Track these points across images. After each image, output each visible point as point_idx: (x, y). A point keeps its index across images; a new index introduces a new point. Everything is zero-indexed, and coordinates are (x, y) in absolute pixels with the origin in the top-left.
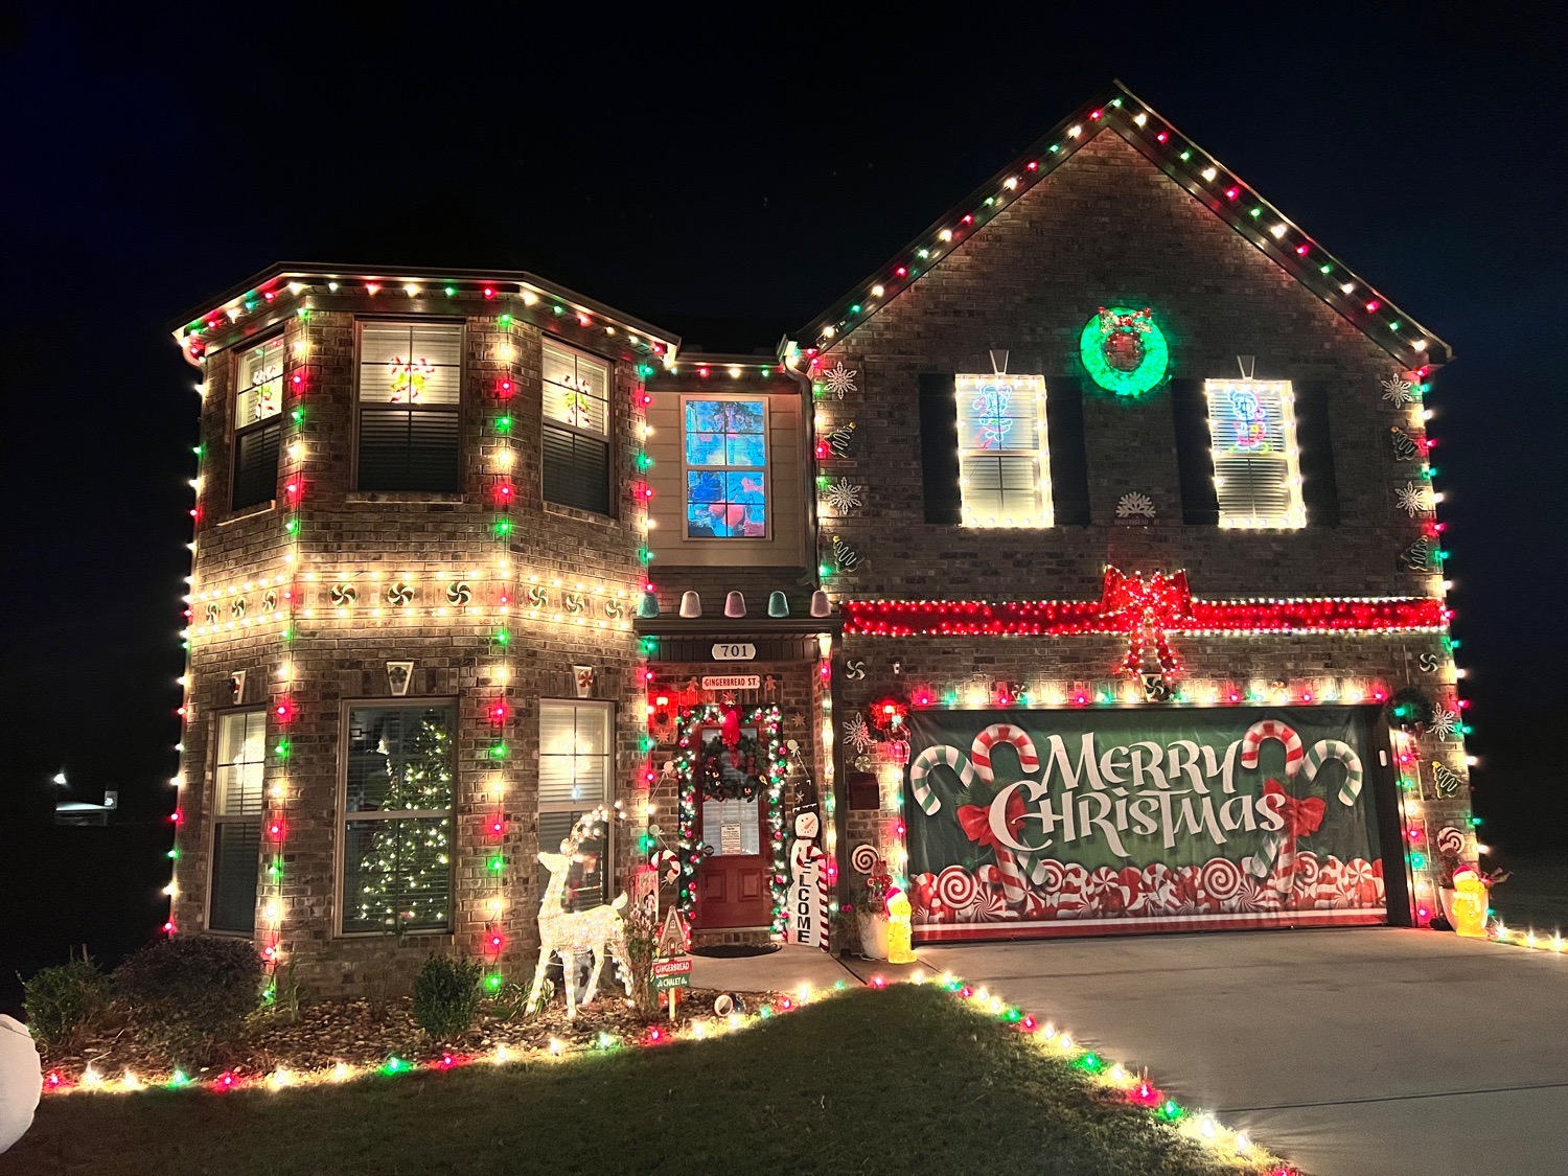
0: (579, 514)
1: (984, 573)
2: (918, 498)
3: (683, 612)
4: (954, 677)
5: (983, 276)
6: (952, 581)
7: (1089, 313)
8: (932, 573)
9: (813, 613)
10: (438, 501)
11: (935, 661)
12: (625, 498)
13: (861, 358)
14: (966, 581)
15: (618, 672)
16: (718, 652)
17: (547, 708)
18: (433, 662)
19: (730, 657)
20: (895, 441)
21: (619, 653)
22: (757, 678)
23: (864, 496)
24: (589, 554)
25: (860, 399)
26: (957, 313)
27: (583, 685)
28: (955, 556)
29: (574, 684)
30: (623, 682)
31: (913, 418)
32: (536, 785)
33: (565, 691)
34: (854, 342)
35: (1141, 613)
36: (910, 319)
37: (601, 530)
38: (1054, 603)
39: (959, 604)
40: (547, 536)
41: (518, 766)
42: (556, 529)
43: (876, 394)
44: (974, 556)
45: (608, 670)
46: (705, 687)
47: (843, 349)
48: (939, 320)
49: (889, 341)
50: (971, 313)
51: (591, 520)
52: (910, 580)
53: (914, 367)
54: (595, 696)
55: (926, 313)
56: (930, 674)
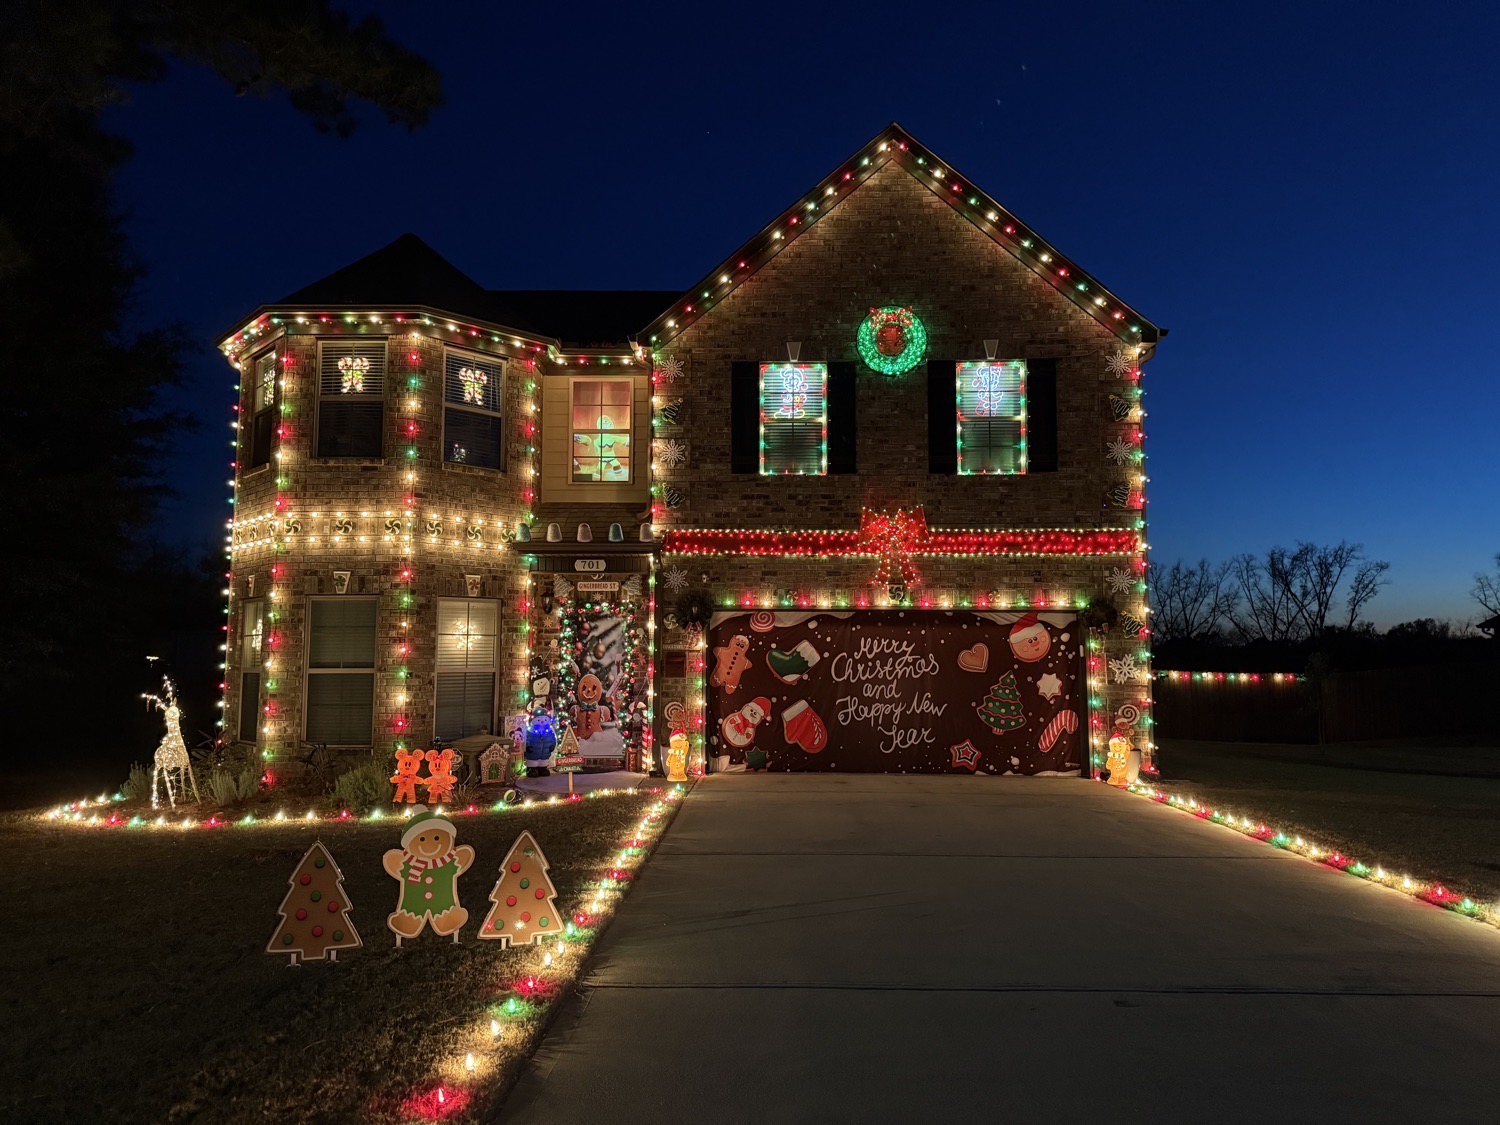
0: (470, 470)
1: (774, 510)
2: (728, 455)
3: (549, 538)
4: (747, 585)
5: (785, 285)
6: (750, 516)
7: (865, 314)
8: (735, 510)
9: (641, 539)
10: (367, 464)
11: (732, 574)
12: (512, 457)
13: (690, 351)
14: (759, 516)
15: (503, 579)
16: (579, 566)
17: (443, 604)
18: (363, 572)
19: (587, 569)
20: (712, 412)
21: (504, 566)
22: (617, 584)
23: (686, 453)
24: (481, 497)
25: (687, 381)
26: (763, 315)
27: (472, 589)
28: (752, 497)
29: (465, 587)
30: (507, 586)
31: (727, 394)
32: (433, 655)
33: (460, 592)
34: (684, 339)
35: (888, 542)
36: (727, 320)
37: (490, 480)
38: (825, 532)
39: (753, 533)
40: (446, 486)
41: (419, 641)
42: (453, 481)
43: (699, 378)
44: (767, 497)
45: (495, 578)
46: (579, 589)
47: (676, 344)
48: (749, 320)
49: (711, 338)
50: (774, 315)
51: (482, 474)
52: (718, 515)
53: (729, 356)
54: (483, 595)
55: (740, 315)
56: (729, 583)
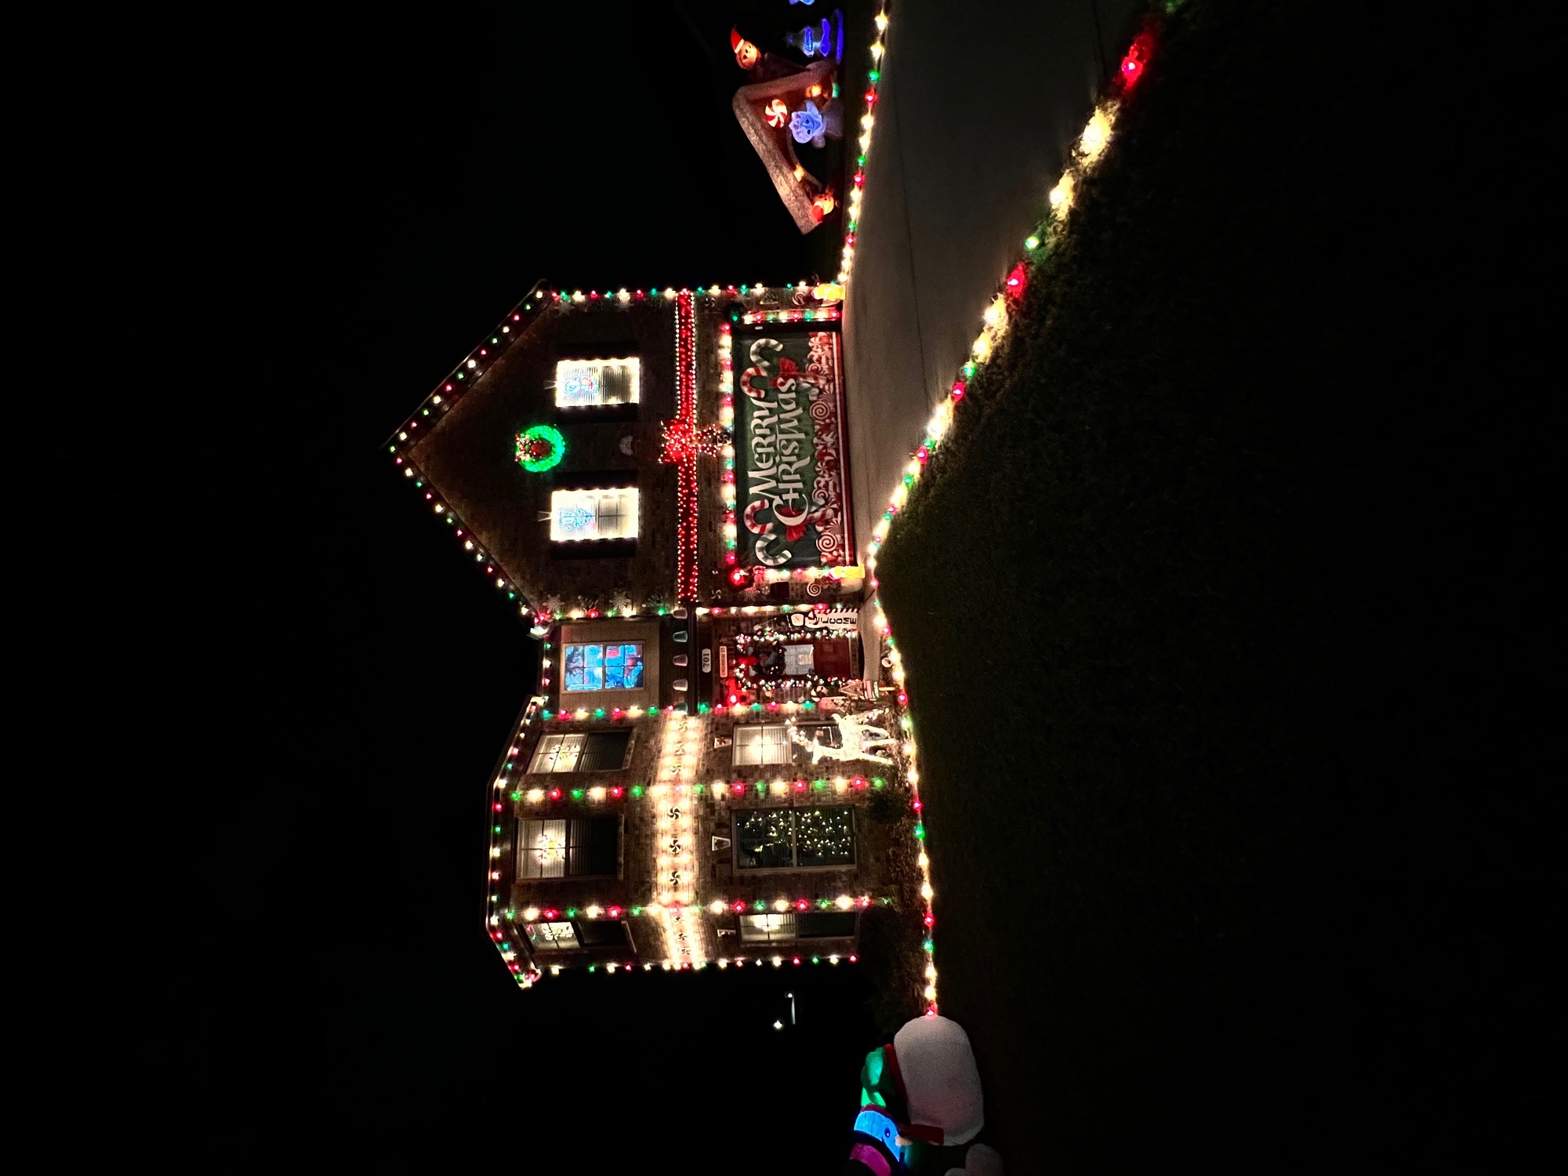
0: (630, 749)
1: (663, 526)
2: (621, 561)
3: (685, 689)
4: (719, 542)
5: (494, 525)
6: (668, 542)
7: (518, 467)
8: (663, 554)
9: (685, 617)
10: (622, 829)
11: (711, 552)
12: (621, 724)
13: (541, 593)
14: (667, 535)
15: (718, 723)
16: (707, 669)
17: (737, 761)
18: (712, 825)
19: (709, 662)
20: (589, 573)
21: (707, 724)
22: (721, 647)
23: (620, 591)
24: (652, 742)
25: (565, 593)
26: (516, 539)
27: (725, 743)
28: (654, 541)
29: (724, 747)
30: (723, 721)
31: (576, 564)
32: (778, 765)
33: (729, 751)
34: (531, 596)
35: (685, 445)
36: (517, 564)
37: (638, 737)
38: (680, 489)
39: (680, 539)
40: (643, 766)
41: (768, 775)
42: (638, 761)
43: (562, 584)
44: (654, 531)
45: (717, 729)
46: (726, 676)
47: (535, 602)
48: (520, 550)
49: (531, 577)
50: (516, 531)
51: (633, 742)
52: (667, 565)
53: (546, 564)
54: (731, 736)
55: (515, 556)
56: (718, 555)
